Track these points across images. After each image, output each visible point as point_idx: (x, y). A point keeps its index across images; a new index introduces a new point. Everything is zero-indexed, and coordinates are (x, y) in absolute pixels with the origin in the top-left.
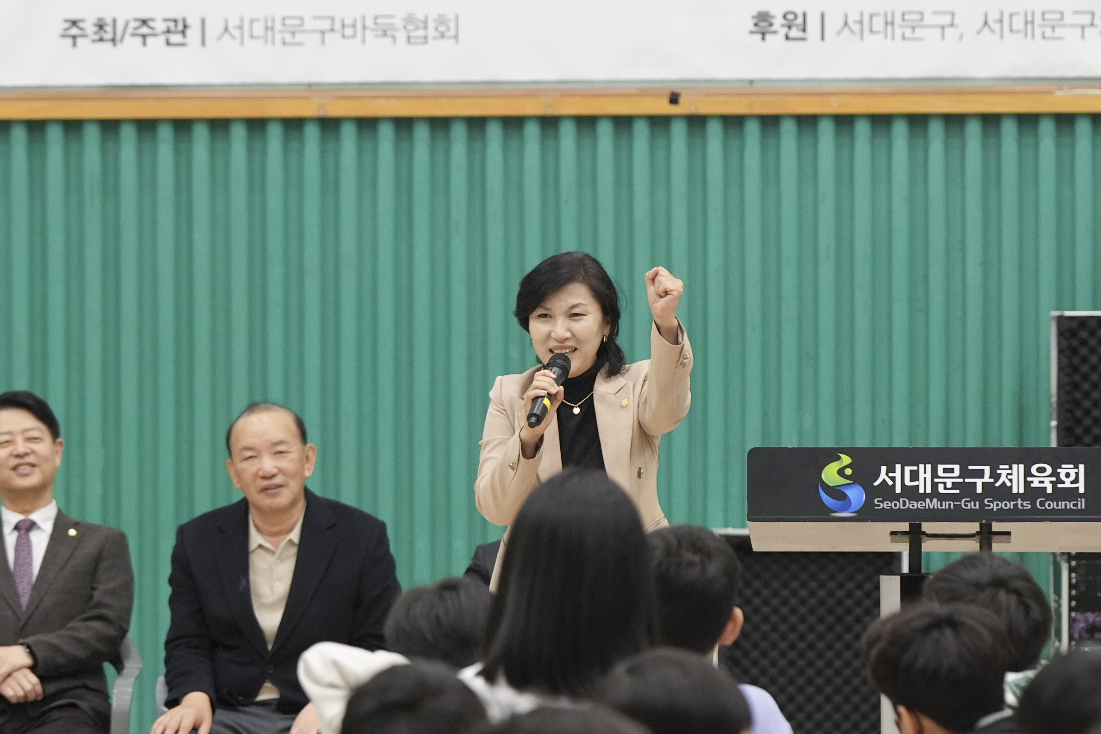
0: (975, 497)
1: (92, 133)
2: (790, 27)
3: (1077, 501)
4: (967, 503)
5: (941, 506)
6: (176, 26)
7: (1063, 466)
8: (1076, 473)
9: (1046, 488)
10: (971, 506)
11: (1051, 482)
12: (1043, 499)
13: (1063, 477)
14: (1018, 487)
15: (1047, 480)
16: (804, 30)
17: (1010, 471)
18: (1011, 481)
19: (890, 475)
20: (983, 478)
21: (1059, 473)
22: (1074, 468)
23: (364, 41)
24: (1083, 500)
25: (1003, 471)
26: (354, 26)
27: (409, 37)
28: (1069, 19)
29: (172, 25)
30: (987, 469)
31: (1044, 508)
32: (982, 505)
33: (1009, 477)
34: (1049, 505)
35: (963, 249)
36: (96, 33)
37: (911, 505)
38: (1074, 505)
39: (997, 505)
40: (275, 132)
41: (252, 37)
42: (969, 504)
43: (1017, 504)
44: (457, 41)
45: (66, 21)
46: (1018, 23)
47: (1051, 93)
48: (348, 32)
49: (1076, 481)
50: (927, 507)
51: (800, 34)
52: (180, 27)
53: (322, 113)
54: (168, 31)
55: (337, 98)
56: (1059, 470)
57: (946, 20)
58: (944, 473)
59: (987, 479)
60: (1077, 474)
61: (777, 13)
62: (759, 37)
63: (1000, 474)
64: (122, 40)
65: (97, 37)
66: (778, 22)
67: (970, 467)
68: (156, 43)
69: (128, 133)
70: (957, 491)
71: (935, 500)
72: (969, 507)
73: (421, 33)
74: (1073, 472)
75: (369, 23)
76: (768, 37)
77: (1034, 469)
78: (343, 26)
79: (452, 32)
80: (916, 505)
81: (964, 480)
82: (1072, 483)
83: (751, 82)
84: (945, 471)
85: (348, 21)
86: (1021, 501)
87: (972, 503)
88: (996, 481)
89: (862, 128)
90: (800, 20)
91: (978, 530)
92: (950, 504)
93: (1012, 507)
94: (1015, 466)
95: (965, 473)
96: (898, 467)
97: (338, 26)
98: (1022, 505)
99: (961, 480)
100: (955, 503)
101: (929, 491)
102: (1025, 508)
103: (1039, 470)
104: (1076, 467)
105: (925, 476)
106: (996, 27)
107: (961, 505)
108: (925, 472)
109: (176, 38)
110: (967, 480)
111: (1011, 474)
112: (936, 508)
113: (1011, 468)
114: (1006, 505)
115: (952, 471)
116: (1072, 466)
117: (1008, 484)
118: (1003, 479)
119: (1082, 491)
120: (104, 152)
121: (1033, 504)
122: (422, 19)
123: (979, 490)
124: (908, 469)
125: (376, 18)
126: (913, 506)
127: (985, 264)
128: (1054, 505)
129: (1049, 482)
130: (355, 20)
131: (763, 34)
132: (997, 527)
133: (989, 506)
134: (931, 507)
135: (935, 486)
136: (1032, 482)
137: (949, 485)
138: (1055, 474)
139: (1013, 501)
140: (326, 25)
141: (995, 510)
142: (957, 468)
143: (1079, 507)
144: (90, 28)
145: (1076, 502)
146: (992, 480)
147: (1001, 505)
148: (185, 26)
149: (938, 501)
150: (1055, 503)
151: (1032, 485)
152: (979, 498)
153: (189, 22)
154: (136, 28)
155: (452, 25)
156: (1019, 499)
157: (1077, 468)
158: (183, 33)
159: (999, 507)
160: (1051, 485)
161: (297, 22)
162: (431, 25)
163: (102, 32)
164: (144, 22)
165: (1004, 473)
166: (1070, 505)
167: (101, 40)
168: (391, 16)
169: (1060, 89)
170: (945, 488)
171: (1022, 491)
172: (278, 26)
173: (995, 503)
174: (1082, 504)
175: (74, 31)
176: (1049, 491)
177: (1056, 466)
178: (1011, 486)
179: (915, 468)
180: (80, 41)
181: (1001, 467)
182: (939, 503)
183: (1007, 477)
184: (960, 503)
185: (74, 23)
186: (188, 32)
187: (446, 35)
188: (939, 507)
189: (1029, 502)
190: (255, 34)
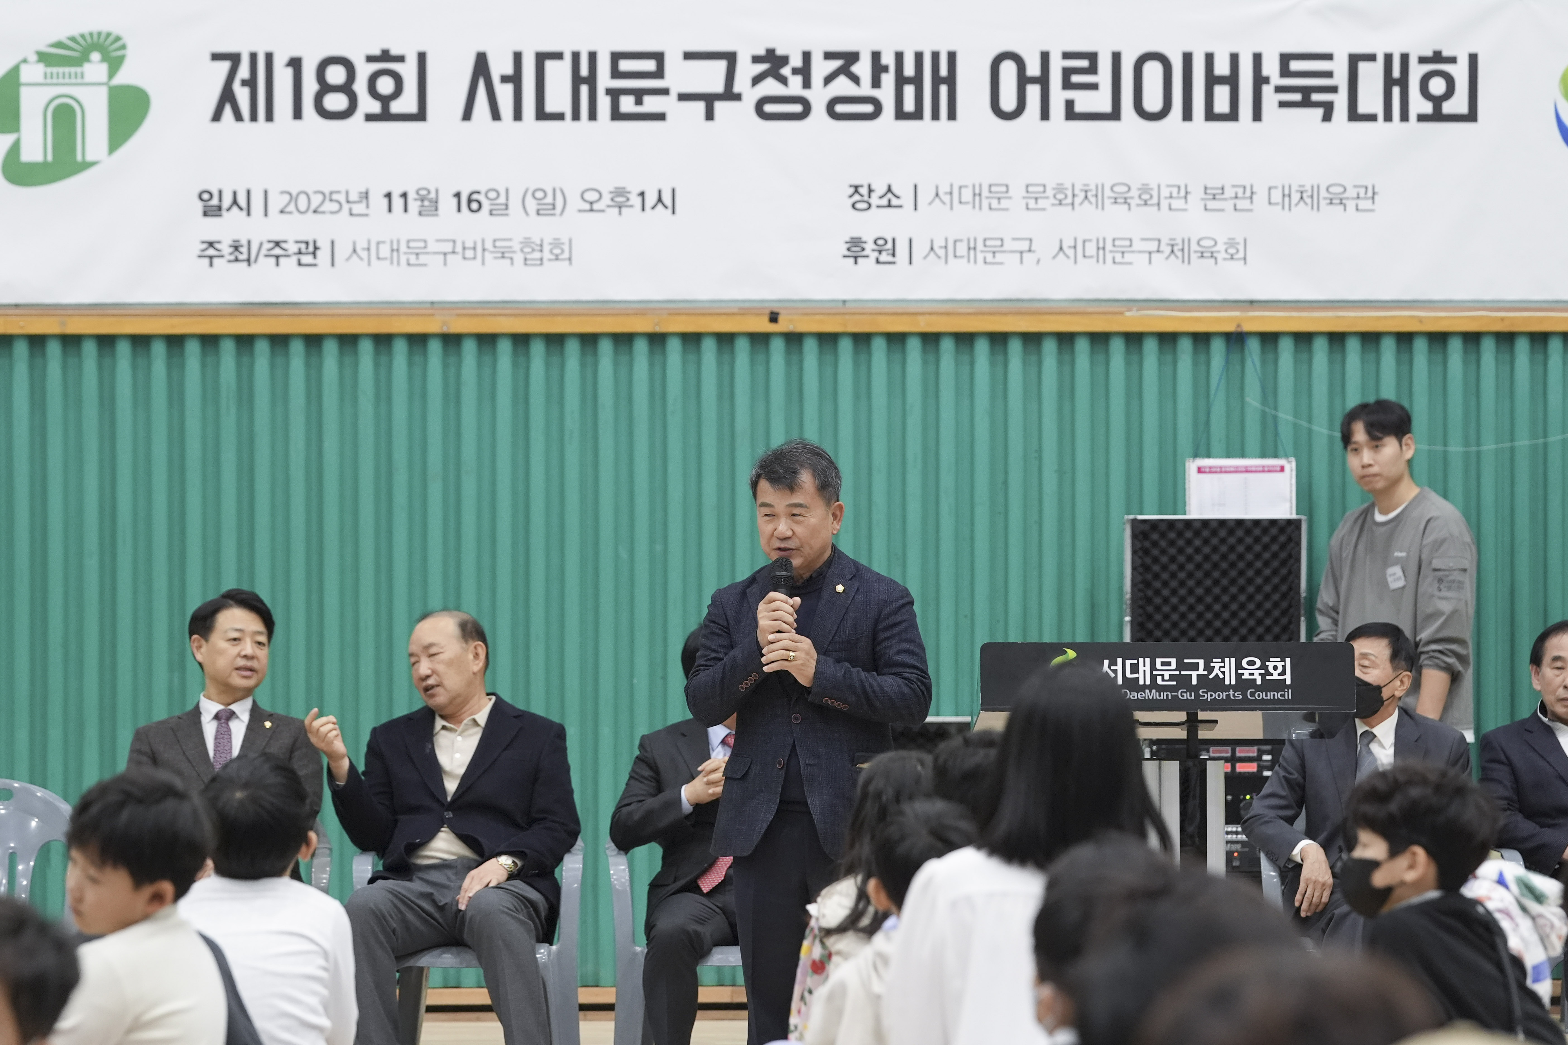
0: (1190, 688)
1: (228, 348)
2: (880, 252)
3: (1285, 692)
4: (1183, 694)
5: (1160, 696)
6: (307, 248)
7: (1271, 659)
8: (1282, 665)
9: (1256, 679)
10: (1187, 696)
11: (1260, 674)
12: (1254, 690)
13: (1271, 669)
14: (1230, 679)
15: (1257, 672)
16: (894, 255)
17: (1222, 665)
18: (1223, 673)
19: (1113, 668)
20: (1198, 671)
21: (1268, 665)
22: (1281, 661)
23: (483, 263)
24: (1290, 691)
25: (1216, 664)
26: (474, 248)
27: (526, 259)
28: (1138, 245)
29: (303, 246)
30: (1201, 662)
31: (1254, 698)
32: (1197, 695)
33: (1222, 670)
34: (1259, 695)
35: (1040, 459)
36: (231, 254)
37: (1131, 696)
38: (1281, 695)
39: (1211, 695)
40: (400, 348)
41: (378, 258)
42: (1185, 695)
43: (1230, 694)
44: (571, 263)
45: (203, 242)
46: (1091, 249)
47: (1121, 313)
48: (469, 254)
49: (1283, 673)
50: (1147, 698)
51: (890, 259)
52: (311, 249)
53: (445, 330)
54: (300, 253)
55: (458, 315)
56: (1267, 663)
57: (1025, 246)
58: (1161, 666)
59: (1201, 671)
60: (1284, 667)
61: (868, 238)
62: (852, 260)
63: (1214, 667)
64: (256, 261)
65: (232, 258)
66: (869, 247)
67: (1186, 661)
68: (289, 263)
69: (262, 348)
70: (1174, 683)
71: (1154, 691)
72: (1185, 698)
73: (537, 255)
74: (1280, 665)
75: (489, 245)
76: (860, 260)
77: (1244, 663)
78: (464, 248)
79: (566, 255)
80: (1135, 696)
81: (1180, 673)
82: (1279, 675)
83: (844, 302)
84: (1163, 664)
85: (469, 244)
86: (1233, 692)
87: (1188, 693)
88: (1210, 673)
89: (947, 345)
90: (889, 246)
91: (1186, 719)
92: (1167, 695)
93: (1224, 698)
94: (1227, 660)
95: (1180, 666)
96: (1120, 660)
97: (459, 248)
98: (1234, 695)
99: (1177, 673)
100: (1172, 694)
101: (1148, 682)
102: (1236, 698)
103: (1249, 663)
104: (1283, 660)
105: (1144, 668)
106: (1071, 252)
107: (1178, 695)
108: (1144, 666)
109: (306, 259)
110: (1183, 673)
111: (1224, 667)
112: (1155, 698)
113: (1223, 661)
114: (1219, 696)
115: (1169, 664)
116: (1279, 659)
117: (1221, 676)
118: (1216, 671)
119: (1288, 682)
120: (239, 365)
121: (1244, 695)
122: (539, 242)
123: (1194, 682)
124: (1128, 663)
125: (495, 241)
126: (1134, 697)
127: (1060, 472)
128: (1263, 695)
129: (1258, 674)
130: (475, 243)
131: (856, 258)
132: (1202, 715)
133: (1204, 696)
134: (1151, 698)
135: (1153, 678)
136: (1243, 674)
137: (1167, 678)
138: (1264, 667)
139: (1226, 692)
140: (448, 247)
141: (1209, 700)
142: (1173, 661)
143: (1286, 698)
144: (226, 249)
145: (1283, 693)
146: (1206, 673)
147: (1215, 696)
148: (316, 248)
149: (1156, 692)
150: (1264, 693)
151: (1243, 677)
152: (1195, 689)
153: (318, 244)
154: (269, 250)
155: (566, 248)
156: (1231, 690)
157: (1285, 661)
158: (314, 254)
159: (1213, 697)
160: (1260, 676)
161: (422, 244)
162: (547, 248)
163: (237, 253)
164: (277, 244)
165: (1217, 666)
166: (1278, 696)
167: (237, 260)
168: (510, 240)
169: (1130, 310)
170: (1163, 680)
171: (1233, 682)
172: (403, 248)
173: (1209, 693)
174: (1289, 695)
175: (211, 252)
176: (1259, 682)
177: (1264, 661)
178: (1224, 678)
179: (1135, 662)
180: (216, 261)
181: (1214, 660)
182: (1157, 693)
183: (1220, 670)
184: (1177, 694)
185: (211, 244)
186: (318, 253)
187: (560, 257)
188: (1158, 698)
189: (1240, 693)
190: (381, 256)
